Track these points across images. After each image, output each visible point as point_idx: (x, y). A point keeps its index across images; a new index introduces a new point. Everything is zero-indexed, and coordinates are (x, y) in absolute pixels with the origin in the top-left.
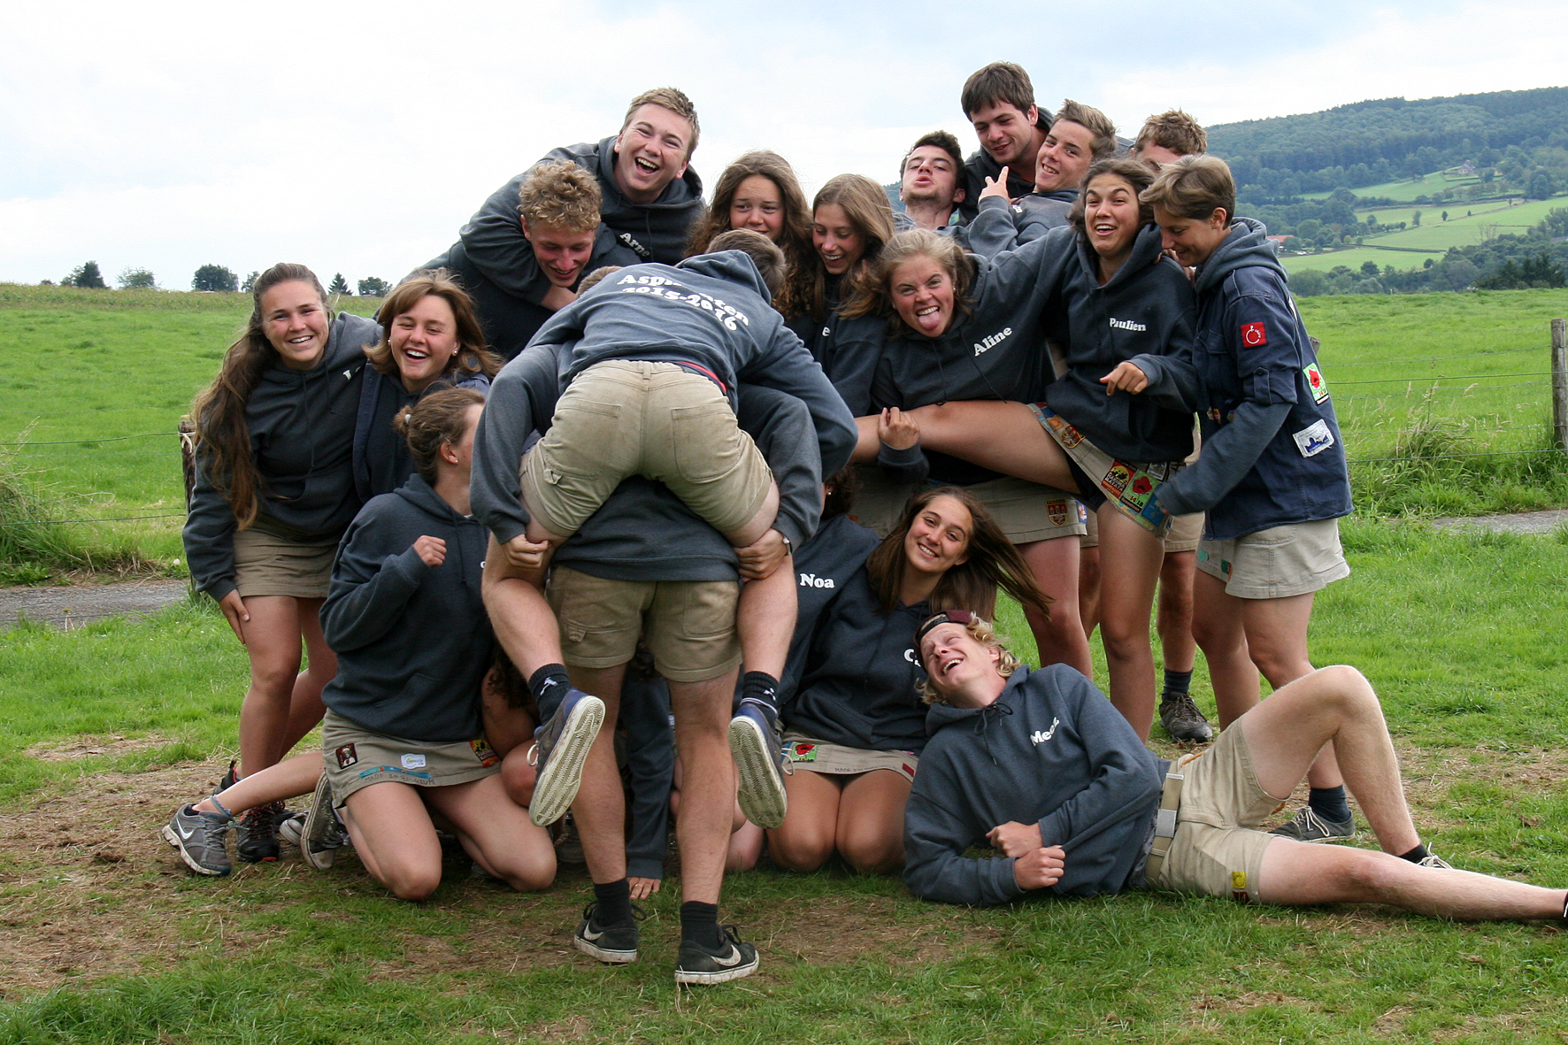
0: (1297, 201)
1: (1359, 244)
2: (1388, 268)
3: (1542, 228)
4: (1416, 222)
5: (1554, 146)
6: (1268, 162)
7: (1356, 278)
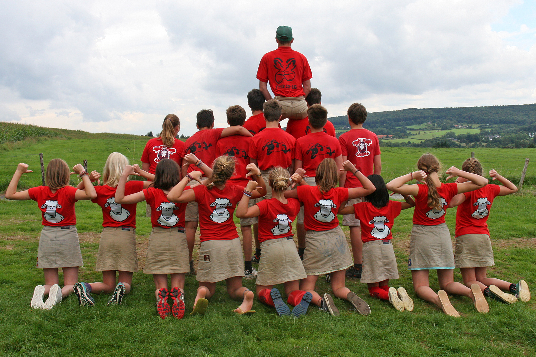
0: (395, 128)
1: (407, 137)
2: (413, 143)
3: (445, 136)
4: (419, 133)
5: (448, 119)
6: (389, 120)
7: (406, 144)
